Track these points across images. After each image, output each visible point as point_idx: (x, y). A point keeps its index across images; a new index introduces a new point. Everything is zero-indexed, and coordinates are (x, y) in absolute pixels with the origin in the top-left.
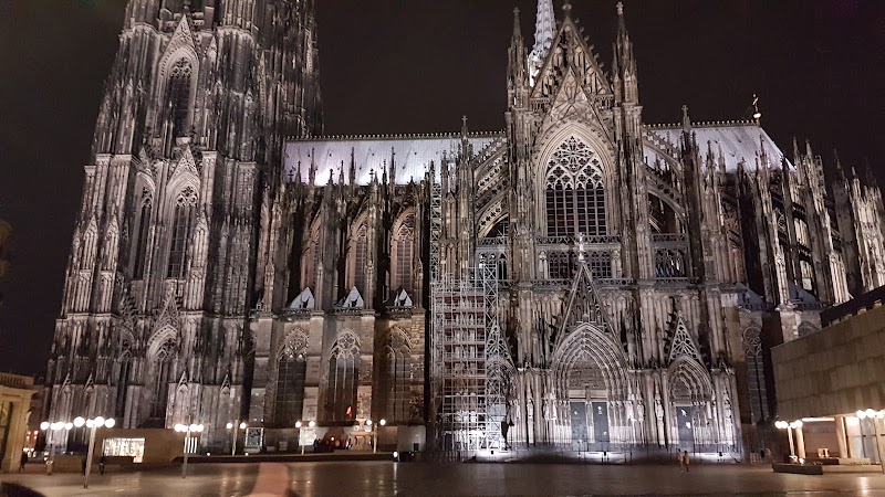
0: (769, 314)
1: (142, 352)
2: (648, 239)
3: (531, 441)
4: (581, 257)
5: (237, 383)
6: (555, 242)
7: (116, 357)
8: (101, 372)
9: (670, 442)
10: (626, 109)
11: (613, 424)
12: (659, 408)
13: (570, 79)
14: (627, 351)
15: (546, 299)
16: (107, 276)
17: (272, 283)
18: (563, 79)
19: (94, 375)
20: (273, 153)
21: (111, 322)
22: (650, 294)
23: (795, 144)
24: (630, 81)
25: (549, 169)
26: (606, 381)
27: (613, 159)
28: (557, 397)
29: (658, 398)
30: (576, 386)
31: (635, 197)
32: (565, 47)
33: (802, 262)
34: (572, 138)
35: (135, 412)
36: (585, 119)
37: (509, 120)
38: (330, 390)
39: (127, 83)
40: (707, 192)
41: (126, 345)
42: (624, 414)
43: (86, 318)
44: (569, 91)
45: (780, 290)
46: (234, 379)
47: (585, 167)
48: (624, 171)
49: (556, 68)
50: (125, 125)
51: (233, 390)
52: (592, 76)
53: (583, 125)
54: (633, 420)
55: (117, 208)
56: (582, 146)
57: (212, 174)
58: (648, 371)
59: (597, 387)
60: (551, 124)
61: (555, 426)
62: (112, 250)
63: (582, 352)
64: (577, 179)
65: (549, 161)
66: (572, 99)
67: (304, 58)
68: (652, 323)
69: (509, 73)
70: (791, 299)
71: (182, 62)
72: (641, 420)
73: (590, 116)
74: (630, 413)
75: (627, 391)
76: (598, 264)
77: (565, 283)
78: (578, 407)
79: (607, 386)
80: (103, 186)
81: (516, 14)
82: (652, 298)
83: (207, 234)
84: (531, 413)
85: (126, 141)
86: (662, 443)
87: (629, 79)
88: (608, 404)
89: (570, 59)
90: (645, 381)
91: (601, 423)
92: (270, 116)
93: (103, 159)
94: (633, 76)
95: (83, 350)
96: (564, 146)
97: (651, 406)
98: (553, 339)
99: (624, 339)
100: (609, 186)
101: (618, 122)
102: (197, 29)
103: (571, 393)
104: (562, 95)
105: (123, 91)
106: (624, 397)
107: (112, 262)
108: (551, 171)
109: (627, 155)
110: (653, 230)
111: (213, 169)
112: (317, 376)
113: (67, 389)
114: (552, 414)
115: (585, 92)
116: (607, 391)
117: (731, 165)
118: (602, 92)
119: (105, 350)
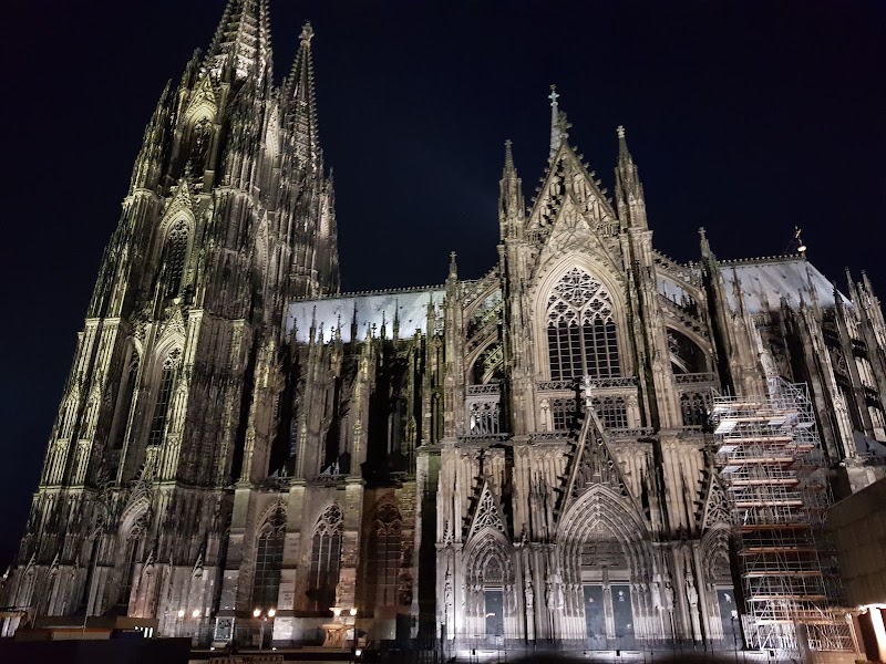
0: (834, 472)
1: (113, 529)
2: (668, 380)
3: (531, 637)
4: (589, 403)
5: (211, 564)
6: (559, 387)
7: (88, 534)
8: (69, 552)
9: (708, 636)
10: (634, 235)
11: (637, 613)
12: (692, 592)
13: (568, 206)
14: (649, 518)
15: (548, 456)
16: (85, 444)
17: (252, 449)
18: (561, 207)
19: (60, 555)
20: (274, 313)
21: (84, 495)
22: (673, 446)
23: (849, 277)
24: (637, 205)
25: (550, 304)
26: (628, 559)
27: (623, 290)
28: (565, 580)
29: (690, 579)
30: (589, 565)
31: (648, 330)
32: (562, 174)
33: (870, 409)
34: (575, 270)
35: (100, 597)
36: (587, 248)
37: (502, 253)
38: (313, 573)
39: (123, 247)
40: (736, 323)
41: (100, 521)
42: (650, 600)
43: (58, 491)
44: (568, 221)
45: (844, 442)
46: (207, 559)
47: (591, 301)
48: (634, 302)
49: (554, 198)
50: (117, 288)
51: (205, 573)
52: (594, 202)
53: (586, 255)
54: (660, 608)
55: (102, 373)
56: (586, 277)
57: (196, 333)
58: (675, 543)
59: (616, 566)
60: (550, 255)
61: (562, 619)
62: (93, 418)
63: (596, 522)
64: (582, 315)
65: (550, 296)
66: (572, 228)
67: (317, 222)
68: (679, 483)
69: (501, 205)
70: (858, 451)
71: (181, 225)
72: (670, 607)
73: (593, 245)
74: (657, 600)
75: (652, 569)
76: (612, 412)
77: (571, 436)
78: (593, 592)
79: (629, 563)
80: (90, 351)
81: (509, 147)
82: (677, 451)
83: (187, 396)
84: (530, 601)
85: (116, 305)
86: (699, 637)
87: (635, 202)
88: (631, 588)
89: (568, 186)
90: (673, 556)
91: (623, 613)
92: (273, 276)
93: (92, 324)
94: (640, 201)
95: (53, 526)
96: (566, 279)
97: (681, 589)
98: (558, 505)
99: (646, 504)
100: (621, 321)
101: (626, 249)
102: (197, 192)
103: (585, 574)
104: (559, 224)
105: (119, 255)
106: (648, 578)
107: (91, 431)
108: (552, 306)
109: (637, 285)
110: (676, 369)
111: (198, 328)
112: (296, 556)
113: (32, 570)
114: (558, 601)
115: (586, 219)
116: (630, 570)
117: (774, 303)
118: (607, 219)
119: (76, 527)
